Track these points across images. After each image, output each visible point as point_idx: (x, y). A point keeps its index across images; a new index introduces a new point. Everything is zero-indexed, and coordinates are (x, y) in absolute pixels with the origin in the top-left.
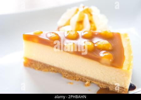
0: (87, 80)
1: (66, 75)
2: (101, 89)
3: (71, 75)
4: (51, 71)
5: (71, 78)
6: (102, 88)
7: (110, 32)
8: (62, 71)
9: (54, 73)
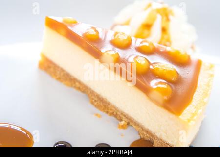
0: (124, 118)
1: (95, 101)
2: (142, 140)
3: (101, 104)
4: (75, 87)
5: (101, 107)
6: (143, 138)
7: (186, 54)
8: (91, 93)
9: (79, 93)
